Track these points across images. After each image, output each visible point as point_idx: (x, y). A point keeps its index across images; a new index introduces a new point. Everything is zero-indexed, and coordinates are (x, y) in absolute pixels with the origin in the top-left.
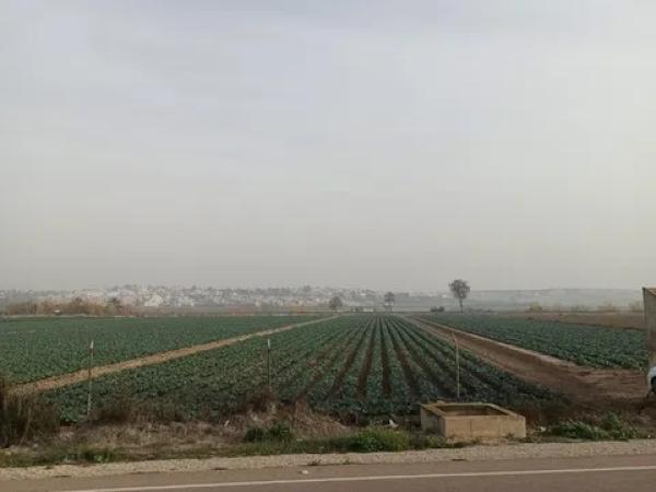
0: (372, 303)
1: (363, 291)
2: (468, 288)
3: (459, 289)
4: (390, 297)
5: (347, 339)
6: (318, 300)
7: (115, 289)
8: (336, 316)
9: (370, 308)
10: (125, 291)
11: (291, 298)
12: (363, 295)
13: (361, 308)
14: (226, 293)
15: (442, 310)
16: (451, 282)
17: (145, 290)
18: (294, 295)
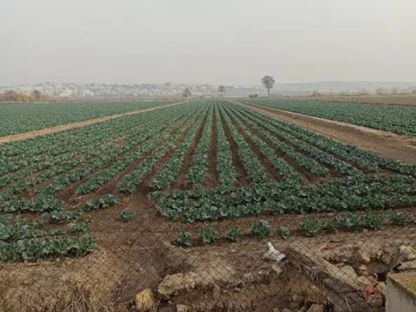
0: (210, 93)
1: (204, 85)
2: (273, 81)
3: (268, 82)
4: (222, 89)
5: (195, 116)
6: (175, 91)
7: (40, 85)
8: (187, 101)
9: (209, 96)
10: (47, 87)
11: (158, 90)
12: (204, 87)
13: (204, 96)
14: (114, 87)
15: (256, 96)
16: (263, 77)
17: (60, 86)
18: (160, 89)
